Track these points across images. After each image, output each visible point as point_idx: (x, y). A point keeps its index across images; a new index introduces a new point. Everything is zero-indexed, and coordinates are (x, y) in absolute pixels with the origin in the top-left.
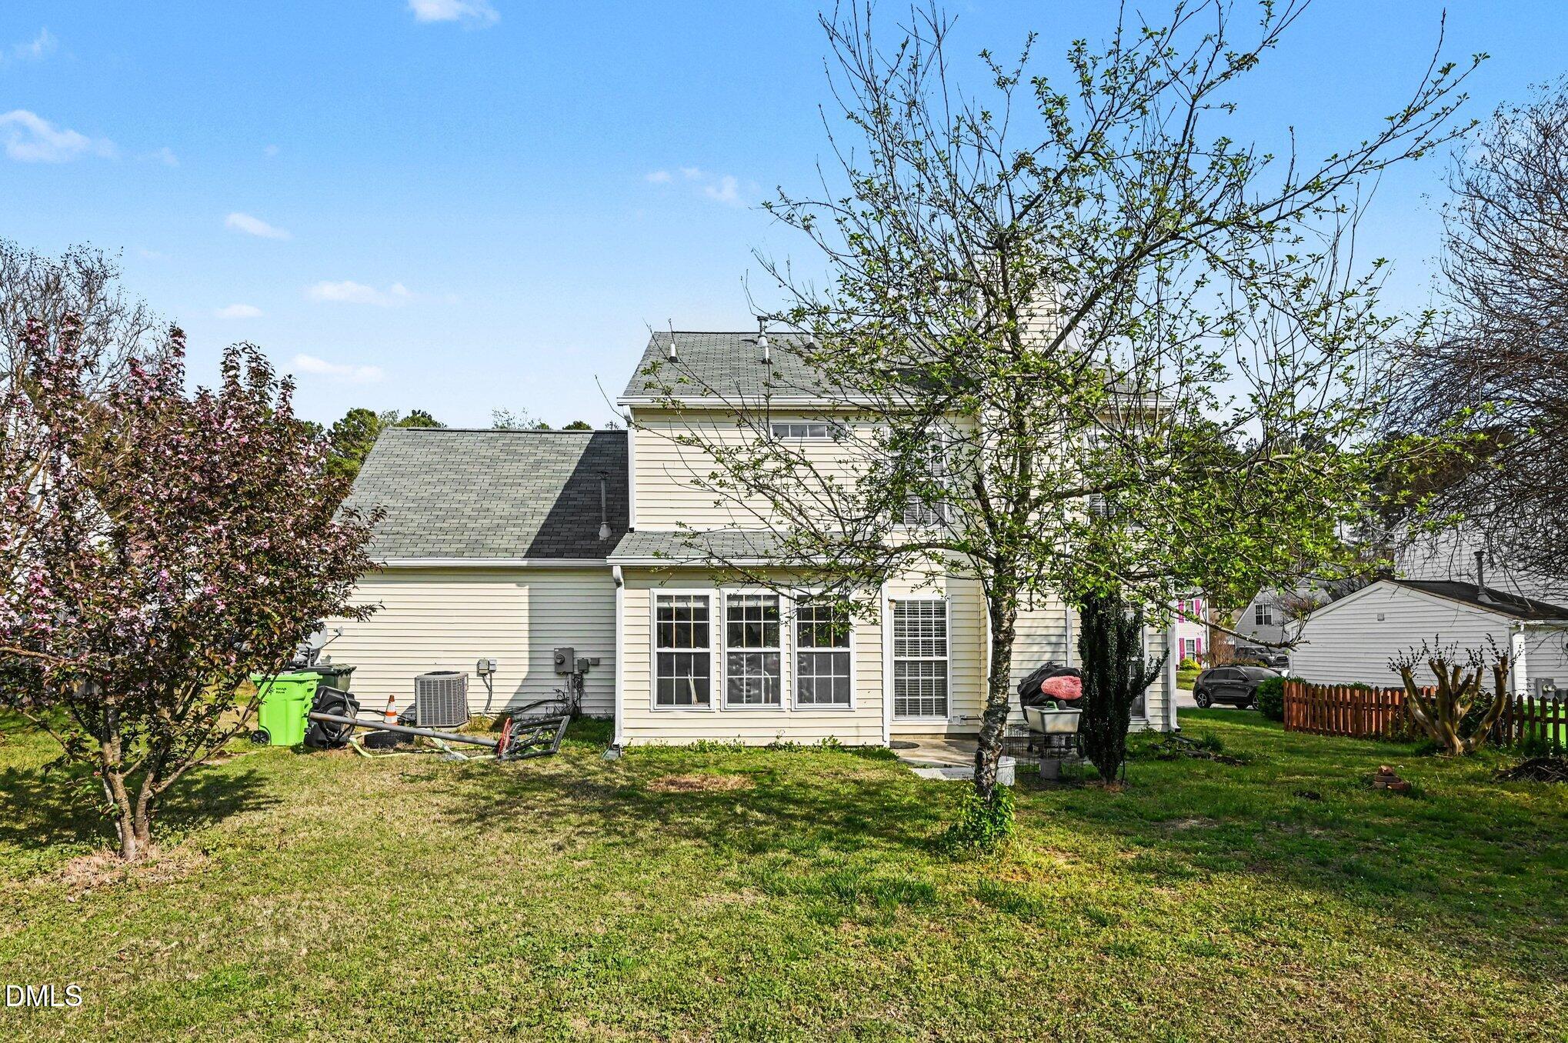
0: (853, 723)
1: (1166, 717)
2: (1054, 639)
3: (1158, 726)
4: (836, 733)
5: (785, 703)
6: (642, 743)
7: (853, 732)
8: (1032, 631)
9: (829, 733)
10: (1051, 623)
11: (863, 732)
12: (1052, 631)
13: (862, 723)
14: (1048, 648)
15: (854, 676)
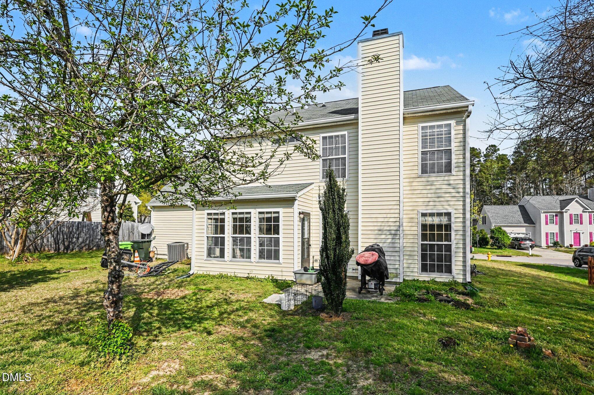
0: (280, 269)
1: (465, 275)
2: (393, 232)
3: (460, 279)
4: (273, 273)
5: (253, 259)
6: (201, 273)
7: (280, 273)
8: (382, 228)
9: (270, 273)
10: (392, 224)
11: (284, 274)
12: (392, 228)
13: (284, 269)
14: (390, 237)
15: (281, 248)
